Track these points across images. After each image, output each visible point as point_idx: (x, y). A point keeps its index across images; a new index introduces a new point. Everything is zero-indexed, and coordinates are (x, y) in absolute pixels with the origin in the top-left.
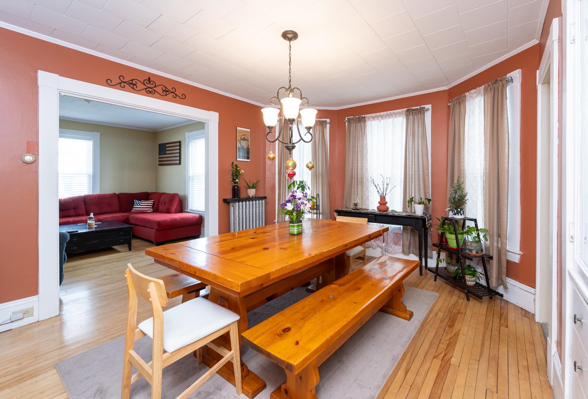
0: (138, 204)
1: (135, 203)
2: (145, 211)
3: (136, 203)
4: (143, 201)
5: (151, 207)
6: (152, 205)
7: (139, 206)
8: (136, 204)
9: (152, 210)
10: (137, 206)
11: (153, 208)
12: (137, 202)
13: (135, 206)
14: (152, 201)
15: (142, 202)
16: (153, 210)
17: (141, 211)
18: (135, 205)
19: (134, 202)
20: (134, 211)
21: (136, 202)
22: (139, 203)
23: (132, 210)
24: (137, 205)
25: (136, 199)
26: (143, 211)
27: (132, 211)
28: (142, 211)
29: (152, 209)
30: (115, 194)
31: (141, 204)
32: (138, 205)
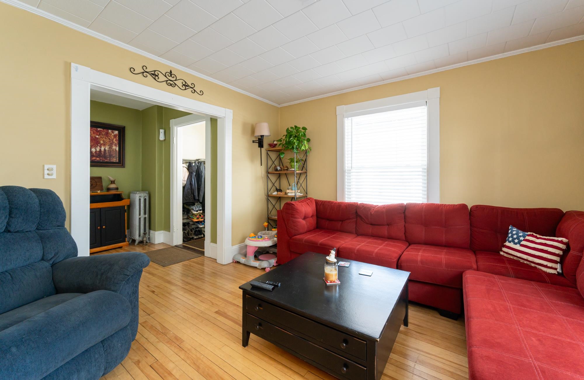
0: (516, 241)
1: (510, 235)
2: (533, 265)
3: (512, 237)
4: (532, 236)
5: (557, 259)
6: (561, 253)
7: (518, 247)
8: (510, 239)
9: (559, 270)
10: (511, 245)
11: (561, 262)
12: (514, 232)
13: (507, 244)
14: (561, 242)
15: (527, 238)
16: (562, 268)
17: (522, 261)
18: (508, 240)
19: (508, 234)
20: (505, 255)
21: (511, 233)
22: (518, 238)
23: (502, 251)
24: (513, 241)
25: (514, 226)
26: (528, 263)
27: (502, 253)
28: (525, 262)
29: (558, 266)
30: (464, 206)
31: (523, 243)
32: (516, 244)
